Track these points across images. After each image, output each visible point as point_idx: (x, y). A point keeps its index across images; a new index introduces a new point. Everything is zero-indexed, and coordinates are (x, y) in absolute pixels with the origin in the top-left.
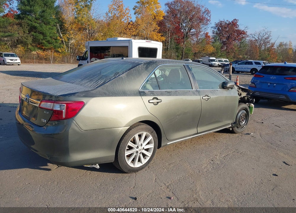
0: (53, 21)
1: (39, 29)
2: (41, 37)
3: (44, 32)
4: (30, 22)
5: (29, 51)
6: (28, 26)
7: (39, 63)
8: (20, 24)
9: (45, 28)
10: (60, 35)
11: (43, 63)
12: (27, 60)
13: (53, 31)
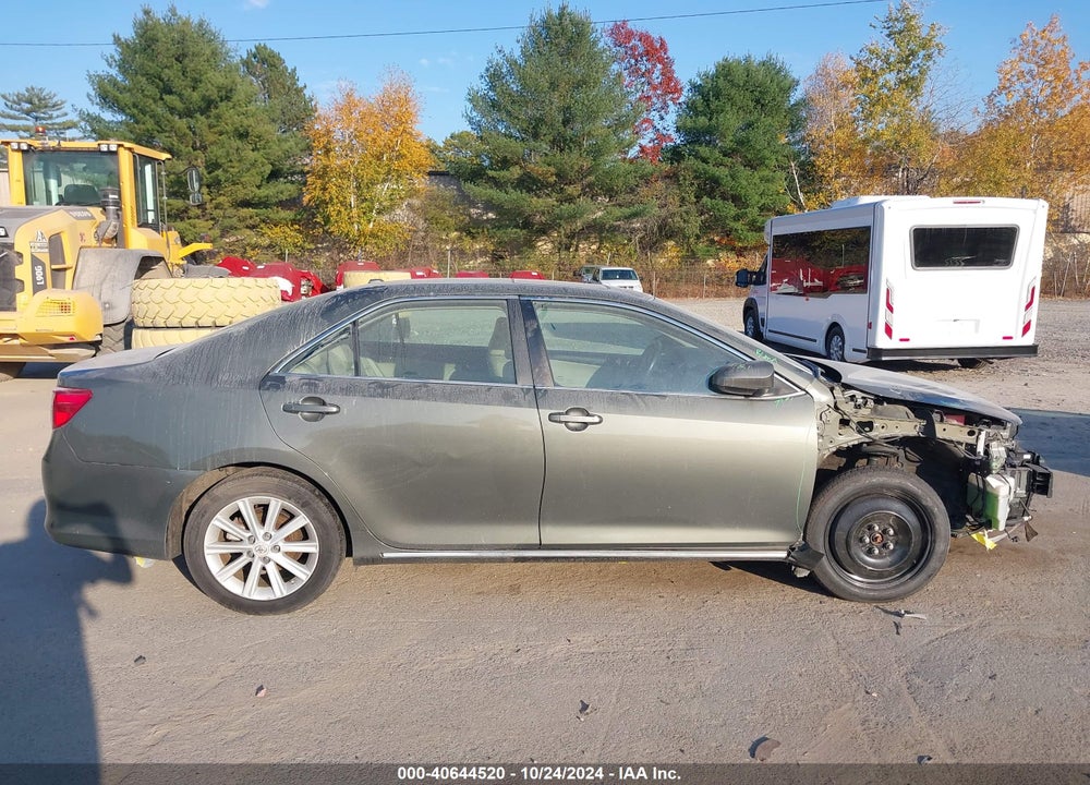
0: (777, 152)
1: (727, 183)
2: (731, 209)
3: (743, 192)
4: (701, 166)
5: (692, 257)
6: (696, 178)
7: (718, 295)
8: (672, 177)
9: (747, 181)
10: (797, 197)
11: (729, 296)
12: (683, 288)
13: (773, 187)
